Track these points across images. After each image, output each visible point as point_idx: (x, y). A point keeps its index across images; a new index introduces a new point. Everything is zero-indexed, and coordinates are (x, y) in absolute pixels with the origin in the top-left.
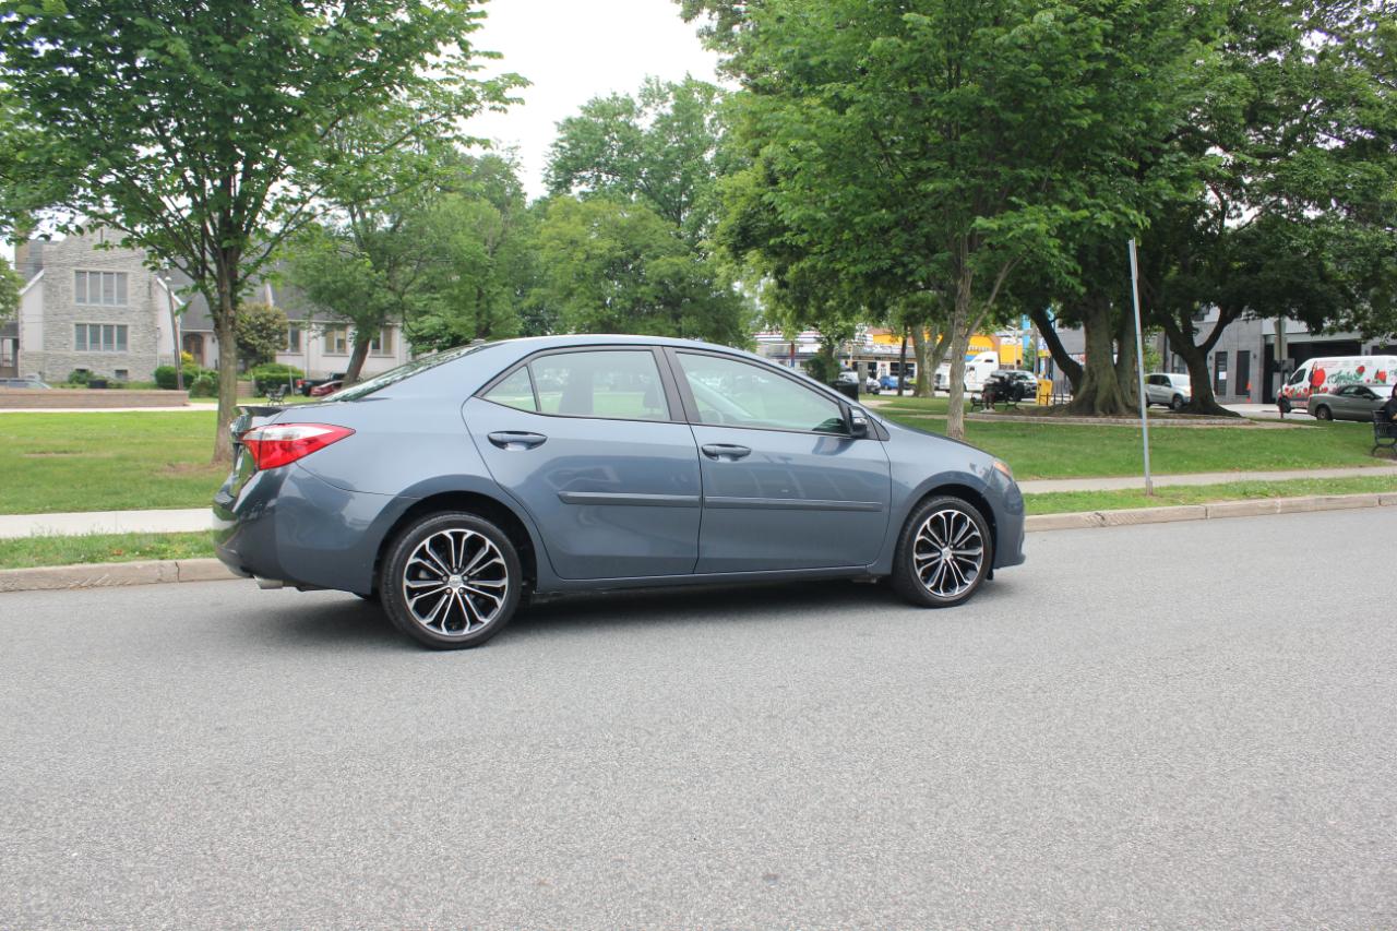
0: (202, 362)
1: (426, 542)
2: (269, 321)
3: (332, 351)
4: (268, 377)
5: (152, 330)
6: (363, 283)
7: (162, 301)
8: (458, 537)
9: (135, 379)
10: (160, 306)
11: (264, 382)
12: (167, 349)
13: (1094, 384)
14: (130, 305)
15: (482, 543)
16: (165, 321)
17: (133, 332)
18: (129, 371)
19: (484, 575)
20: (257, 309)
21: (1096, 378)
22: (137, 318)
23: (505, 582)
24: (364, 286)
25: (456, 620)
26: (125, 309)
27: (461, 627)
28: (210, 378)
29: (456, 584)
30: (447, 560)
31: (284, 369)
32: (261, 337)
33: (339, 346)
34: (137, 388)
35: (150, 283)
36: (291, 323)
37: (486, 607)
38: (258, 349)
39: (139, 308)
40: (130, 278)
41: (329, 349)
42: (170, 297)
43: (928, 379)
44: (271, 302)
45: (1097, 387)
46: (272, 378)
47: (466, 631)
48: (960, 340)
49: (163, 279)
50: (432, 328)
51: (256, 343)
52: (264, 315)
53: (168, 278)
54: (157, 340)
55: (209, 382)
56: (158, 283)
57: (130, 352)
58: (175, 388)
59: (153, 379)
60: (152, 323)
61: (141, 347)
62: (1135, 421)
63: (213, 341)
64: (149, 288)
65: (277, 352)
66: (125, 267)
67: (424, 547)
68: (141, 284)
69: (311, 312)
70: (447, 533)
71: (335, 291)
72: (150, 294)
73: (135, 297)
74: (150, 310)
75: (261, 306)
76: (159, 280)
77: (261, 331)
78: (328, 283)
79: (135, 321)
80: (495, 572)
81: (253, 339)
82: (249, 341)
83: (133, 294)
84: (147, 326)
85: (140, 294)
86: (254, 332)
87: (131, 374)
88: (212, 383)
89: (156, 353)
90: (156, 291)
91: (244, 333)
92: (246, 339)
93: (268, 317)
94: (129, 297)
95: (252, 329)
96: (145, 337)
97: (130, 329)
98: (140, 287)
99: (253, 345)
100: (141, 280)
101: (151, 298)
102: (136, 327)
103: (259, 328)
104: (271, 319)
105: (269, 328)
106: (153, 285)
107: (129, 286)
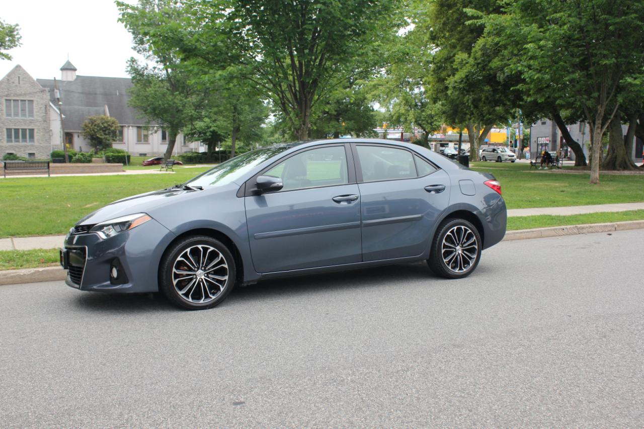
0: (72, 147)
2: (109, 125)
3: (141, 141)
4: (113, 156)
5: (48, 131)
7: (53, 115)
9: (39, 158)
10: (52, 118)
11: (111, 159)
12: (57, 141)
14: (36, 117)
16: (55, 127)
17: (37, 132)
20: (102, 119)
26: (33, 120)
28: (81, 156)
31: (118, 152)
32: (105, 134)
33: (144, 139)
35: (46, 106)
36: (120, 126)
38: (104, 141)
39: (40, 119)
40: (35, 103)
41: (139, 140)
44: (108, 114)
46: (115, 156)
48: (598, 135)
50: (201, 128)
51: (103, 137)
52: (107, 122)
54: (50, 136)
55: (81, 158)
56: (50, 106)
57: (36, 143)
58: (64, 162)
59: (49, 158)
60: (47, 127)
61: (42, 141)
63: (78, 136)
64: (46, 108)
65: (113, 142)
66: (32, 97)
68: (41, 106)
72: (46, 111)
73: (38, 113)
74: (46, 120)
75: (104, 117)
76: (51, 104)
77: (105, 131)
79: (39, 126)
81: (101, 135)
82: (100, 136)
83: (37, 112)
84: (45, 129)
85: (41, 112)
86: (101, 131)
87: (36, 155)
88: (83, 159)
89: (50, 143)
90: (49, 110)
91: (97, 132)
92: (98, 135)
93: (109, 123)
94: (35, 113)
95: (100, 130)
96: (44, 135)
97: (36, 131)
98: (40, 108)
99: (101, 139)
100: (42, 105)
101: (47, 114)
102: (39, 130)
103: (104, 129)
104: (110, 124)
105: (109, 129)
106: (48, 107)
107: (34, 107)
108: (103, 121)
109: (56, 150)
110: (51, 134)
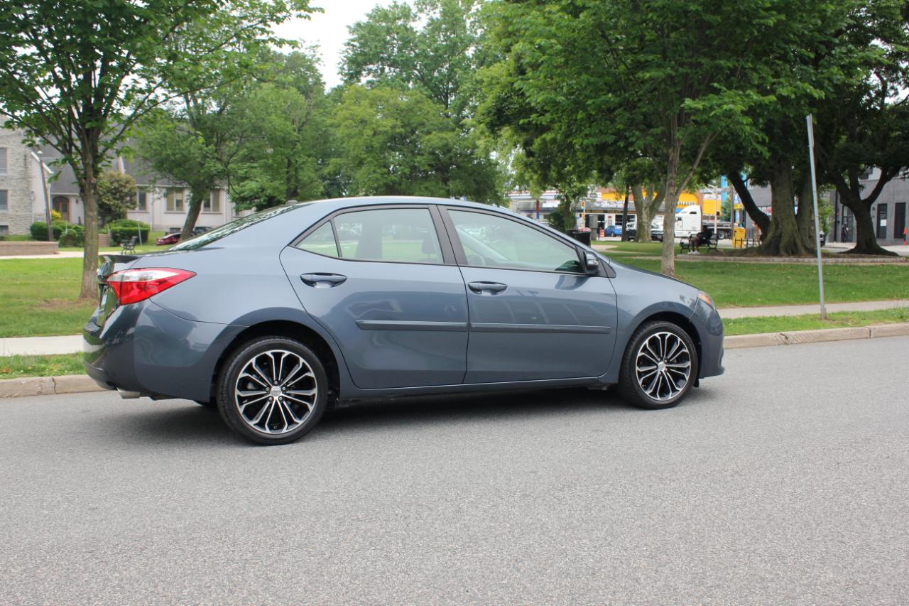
0: (68, 219)
1: (253, 360)
2: (121, 186)
3: (172, 209)
4: (121, 230)
5: (28, 193)
6: (196, 155)
7: (35, 170)
8: (278, 356)
9: (14, 233)
10: (33, 175)
11: (118, 235)
12: (40, 209)
13: (779, 231)
14: (10, 173)
15: (297, 361)
16: (38, 187)
17: (12, 195)
18: (9, 227)
19: (299, 386)
20: (112, 176)
21: (780, 226)
22: (15, 184)
23: (315, 391)
24: (197, 157)
25: (277, 422)
26: (6, 177)
27: (281, 427)
28: (75, 231)
29: (276, 393)
30: (270, 375)
31: (134, 224)
32: (115, 199)
33: (177, 206)
34: (16, 240)
35: (25, 156)
36: (139, 187)
37: (300, 411)
38: (113, 208)
39: (17, 176)
40: (9, 152)
41: (169, 208)
42: (42, 167)
43: (646, 228)
44: (123, 170)
45: (781, 233)
46: (125, 231)
47: (285, 430)
48: (671, 197)
49: (36, 153)
50: (252, 190)
51: (112, 203)
52: (118, 181)
53: (40, 152)
54: (31, 202)
55: (74, 234)
56: (32, 156)
57: (10, 211)
58: (46, 239)
59: (29, 233)
60: (28, 188)
61: (19, 207)
62: (812, 260)
63: (77, 202)
64: (25, 159)
65: (129, 210)
66: (5, 143)
67: (251, 364)
68: (19, 157)
69: (155, 178)
70: (269, 353)
71: (173, 161)
72: (25, 164)
73: (13, 167)
74: (26, 177)
75: (115, 174)
76: (33, 153)
77: (115, 194)
78: (168, 155)
79: (14, 186)
80: (308, 384)
81: (109, 200)
82: (106, 202)
83: (11, 165)
84: (23, 190)
85: (17, 165)
86: (109, 194)
87: (11, 229)
88: (77, 235)
89: (31, 212)
90: (30, 162)
91: (102, 195)
92: (104, 200)
93: (121, 183)
94: (9, 167)
95: (108, 192)
96: (22, 199)
97: (10, 193)
98: (17, 159)
99: (109, 205)
100: (19, 154)
101: (26, 168)
102: (15, 191)
103: (114, 191)
104: (123, 184)
105: (121, 191)
106: (28, 158)
107: (9, 159)
108: (113, 179)
109: (39, 221)
110: (32, 198)
